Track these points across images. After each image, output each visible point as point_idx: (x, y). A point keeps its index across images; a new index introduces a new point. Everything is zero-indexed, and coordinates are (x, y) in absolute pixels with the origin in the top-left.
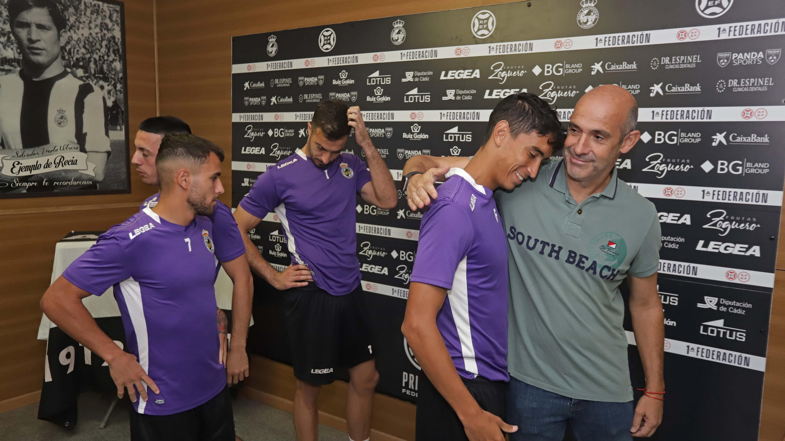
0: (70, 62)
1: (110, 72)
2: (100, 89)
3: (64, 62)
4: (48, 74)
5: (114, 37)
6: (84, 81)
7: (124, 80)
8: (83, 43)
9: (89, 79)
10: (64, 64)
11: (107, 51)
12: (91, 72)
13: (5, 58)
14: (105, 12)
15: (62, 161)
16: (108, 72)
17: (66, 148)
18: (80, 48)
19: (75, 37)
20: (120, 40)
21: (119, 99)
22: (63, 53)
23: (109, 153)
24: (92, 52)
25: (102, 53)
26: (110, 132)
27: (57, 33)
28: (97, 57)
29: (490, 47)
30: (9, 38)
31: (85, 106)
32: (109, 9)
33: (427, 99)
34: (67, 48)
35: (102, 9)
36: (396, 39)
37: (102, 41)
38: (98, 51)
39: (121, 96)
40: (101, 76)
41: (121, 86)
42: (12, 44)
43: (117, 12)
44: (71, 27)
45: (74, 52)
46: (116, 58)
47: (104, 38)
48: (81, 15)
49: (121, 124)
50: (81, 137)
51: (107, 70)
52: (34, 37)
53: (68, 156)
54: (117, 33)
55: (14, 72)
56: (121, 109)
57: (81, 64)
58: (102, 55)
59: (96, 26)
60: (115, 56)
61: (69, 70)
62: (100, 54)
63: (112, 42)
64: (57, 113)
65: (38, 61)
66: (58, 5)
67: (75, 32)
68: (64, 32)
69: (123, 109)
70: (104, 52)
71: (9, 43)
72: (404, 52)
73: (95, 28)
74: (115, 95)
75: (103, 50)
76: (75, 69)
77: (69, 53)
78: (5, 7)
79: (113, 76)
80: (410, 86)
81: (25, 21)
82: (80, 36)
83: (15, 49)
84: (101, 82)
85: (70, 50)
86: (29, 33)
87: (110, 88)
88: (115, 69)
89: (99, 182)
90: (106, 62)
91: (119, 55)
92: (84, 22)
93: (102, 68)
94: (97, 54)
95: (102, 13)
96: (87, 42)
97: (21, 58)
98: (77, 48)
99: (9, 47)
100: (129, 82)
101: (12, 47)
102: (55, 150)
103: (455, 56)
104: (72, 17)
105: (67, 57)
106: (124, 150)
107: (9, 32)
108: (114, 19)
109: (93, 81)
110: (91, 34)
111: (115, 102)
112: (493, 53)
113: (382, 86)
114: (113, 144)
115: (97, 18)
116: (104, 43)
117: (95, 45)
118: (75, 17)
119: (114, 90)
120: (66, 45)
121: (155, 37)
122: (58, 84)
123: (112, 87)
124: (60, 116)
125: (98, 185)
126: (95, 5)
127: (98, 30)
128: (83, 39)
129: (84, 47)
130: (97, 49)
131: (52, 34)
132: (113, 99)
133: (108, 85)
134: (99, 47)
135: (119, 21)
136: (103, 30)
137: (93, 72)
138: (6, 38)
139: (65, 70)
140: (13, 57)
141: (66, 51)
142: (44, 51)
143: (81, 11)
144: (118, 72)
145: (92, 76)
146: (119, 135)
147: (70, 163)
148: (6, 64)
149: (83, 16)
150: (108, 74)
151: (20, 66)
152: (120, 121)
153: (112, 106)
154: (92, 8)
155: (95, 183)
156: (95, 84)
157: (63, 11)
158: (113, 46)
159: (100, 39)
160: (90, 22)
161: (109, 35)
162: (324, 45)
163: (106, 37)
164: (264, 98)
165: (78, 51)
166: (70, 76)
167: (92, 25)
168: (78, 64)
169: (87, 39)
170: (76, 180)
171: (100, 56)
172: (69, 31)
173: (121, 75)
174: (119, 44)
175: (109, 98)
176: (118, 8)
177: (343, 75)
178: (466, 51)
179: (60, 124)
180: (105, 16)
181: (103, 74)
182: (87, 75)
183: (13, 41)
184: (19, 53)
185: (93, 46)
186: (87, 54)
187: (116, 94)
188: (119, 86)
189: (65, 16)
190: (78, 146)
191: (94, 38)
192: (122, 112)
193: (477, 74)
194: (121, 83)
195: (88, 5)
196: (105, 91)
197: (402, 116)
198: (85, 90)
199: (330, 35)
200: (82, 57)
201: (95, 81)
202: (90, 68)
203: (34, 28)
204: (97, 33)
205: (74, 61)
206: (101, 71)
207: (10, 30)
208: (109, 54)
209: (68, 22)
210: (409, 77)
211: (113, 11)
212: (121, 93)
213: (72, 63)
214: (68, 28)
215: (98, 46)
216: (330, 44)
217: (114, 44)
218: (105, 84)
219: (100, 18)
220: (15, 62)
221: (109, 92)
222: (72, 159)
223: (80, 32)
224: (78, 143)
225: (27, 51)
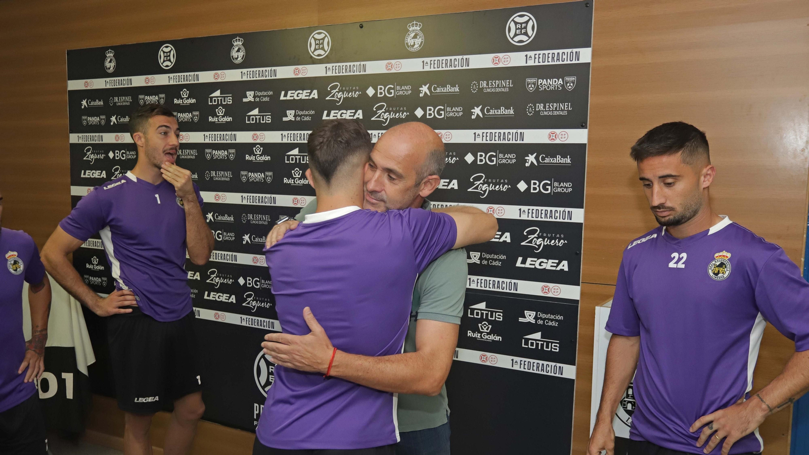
29: (326, 67)
33: (268, 119)
36: (236, 57)
72: (245, 70)
80: (251, 106)
103: (293, 76)
112: (329, 74)
113: (224, 106)
162: (164, 61)
164: (103, 117)
177: (185, 93)
178: (304, 71)
193: (315, 94)
197: (244, 137)
199: (170, 52)
210: (250, 96)
216: (170, 60)
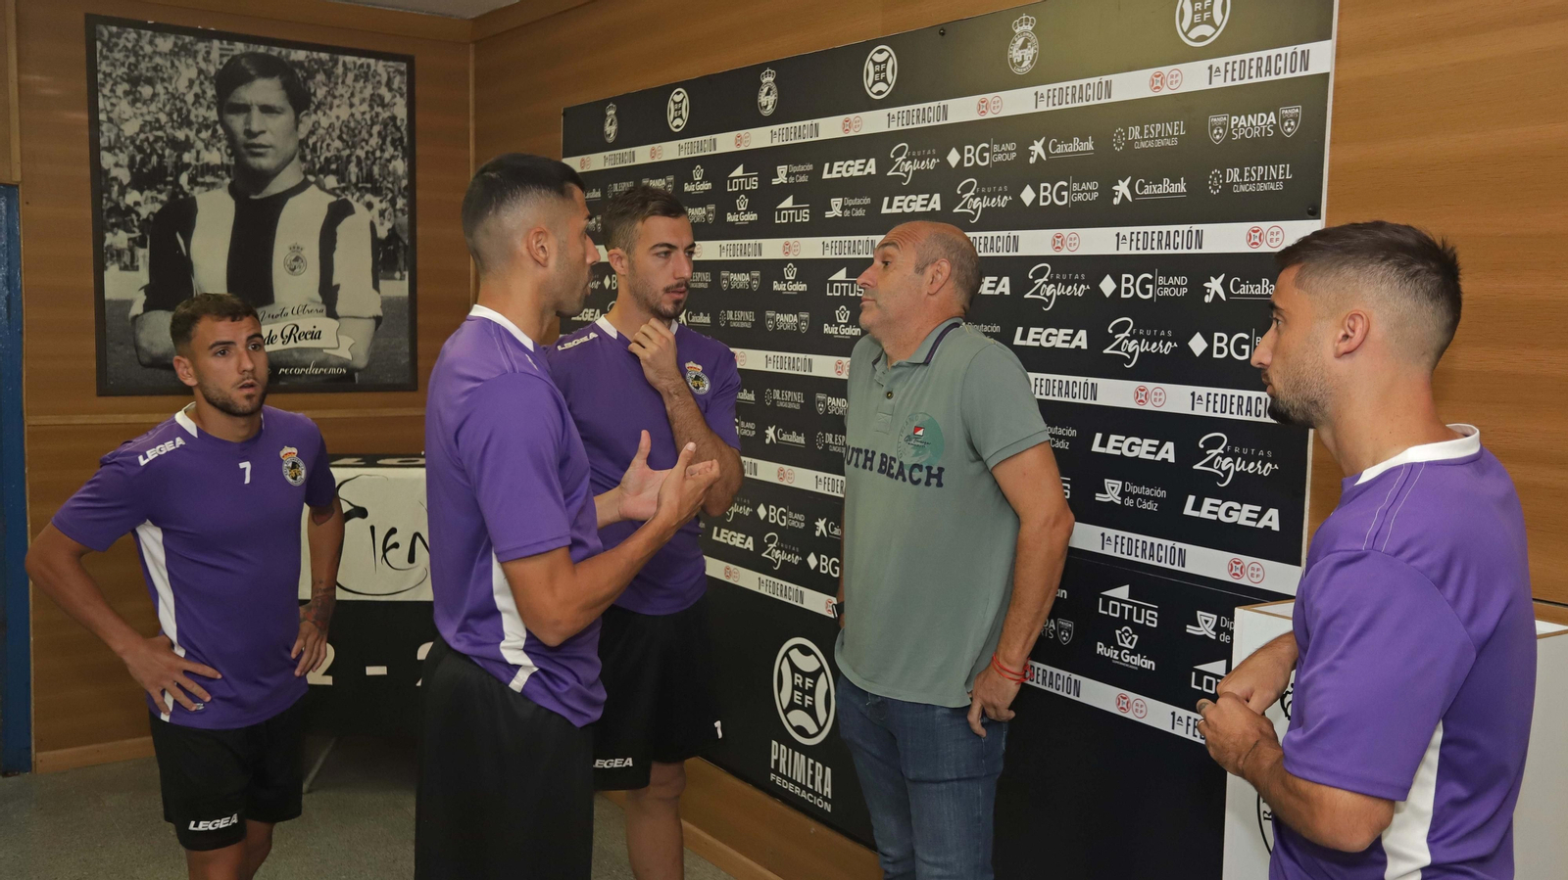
0: (314, 165)
1: (384, 179)
2: (365, 209)
3: (304, 166)
4: (276, 187)
5: (393, 118)
6: (338, 196)
7: (411, 192)
8: (337, 132)
9: (346, 193)
10: (303, 169)
11: (380, 142)
12: (350, 181)
13: (207, 164)
14: (380, 75)
15: (295, 334)
16: (381, 179)
17: (303, 310)
18: (333, 140)
19: (325, 122)
20: (406, 122)
21: (399, 225)
22: (303, 151)
23: (378, 320)
24: (354, 146)
25: (371, 146)
26: (382, 283)
27: (293, 117)
28: (361, 153)
30: (215, 131)
31: (338, 238)
32: (386, 70)
33: (805, 216)
34: (311, 142)
35: (375, 71)
36: (765, 104)
37: (371, 126)
38: (363, 144)
39: (404, 219)
40: (369, 185)
41: (405, 201)
42: (220, 141)
43: (401, 73)
44: (318, 107)
45: (321, 148)
46: (396, 153)
47: (376, 120)
48: (336, 84)
49: (402, 268)
50: (329, 293)
51: (380, 175)
52: (255, 127)
53: (306, 324)
54: (401, 111)
55: (221, 187)
56: (404, 243)
57: (334, 166)
58: (371, 150)
59: (363, 101)
60: (396, 149)
61: (311, 178)
62: (367, 148)
63: (389, 127)
64: (289, 251)
65: (260, 167)
66: (297, 71)
67: (325, 114)
68: (307, 114)
69: (407, 242)
70: (374, 145)
71: (215, 140)
73: (361, 104)
74: (393, 218)
75: (374, 141)
76: (322, 176)
77: (314, 150)
78: (211, 83)
79: (390, 186)
80: (783, 191)
81: (241, 102)
82: (334, 120)
83: (223, 148)
84: (368, 197)
85: (315, 144)
86: (248, 122)
87: (384, 205)
88: (394, 173)
89: (359, 370)
90: (378, 161)
91: (403, 148)
92: (342, 96)
93: (370, 173)
94: (362, 148)
95: (374, 77)
96: (345, 130)
97: (233, 163)
98: (328, 141)
99: (213, 146)
100: (419, 194)
101: (219, 145)
102: (283, 314)
104: (320, 88)
105: (309, 158)
106: (406, 315)
107: (215, 122)
108: (395, 86)
109: (353, 195)
110: (352, 115)
111: (392, 232)
113: (748, 194)
114: (387, 304)
115: (365, 87)
116: (376, 129)
117: (360, 132)
118: (325, 89)
119: (391, 210)
120: (308, 137)
121: (472, 113)
122: (292, 203)
123: (388, 205)
124: (293, 258)
125: (356, 375)
126: (362, 66)
127: (365, 107)
128: (337, 124)
129: (340, 138)
130: (363, 140)
131: (284, 120)
132: (388, 225)
133: (381, 201)
134: (366, 137)
135: (405, 89)
136: (375, 106)
137: (354, 179)
138: (210, 132)
139: (306, 179)
140: (218, 162)
141: (308, 146)
142: (270, 150)
143: (337, 77)
144: (399, 177)
145: (352, 187)
146: (397, 287)
147: (309, 336)
148: (208, 174)
149: (340, 86)
150: (381, 183)
151: (230, 177)
152: (401, 263)
153: (387, 237)
154: (356, 72)
155: (352, 371)
156: (358, 201)
157: (305, 80)
158: (392, 133)
159: (369, 122)
160: (352, 95)
161: (385, 114)
163: (380, 118)
164: (600, 218)
165: (328, 145)
166: (313, 188)
167: (356, 100)
168: (329, 167)
169: (346, 124)
170: (315, 366)
171: (367, 153)
172: (315, 112)
173: (404, 183)
174: (403, 129)
175: (382, 224)
176: (403, 67)
177: (698, 173)
179: (293, 270)
180: (379, 82)
181: (371, 183)
182: (343, 185)
183: (222, 136)
184: (230, 156)
185: (355, 136)
186: (344, 149)
187: (395, 216)
188: (400, 203)
189: (309, 89)
190: (324, 307)
191: (358, 122)
192: (405, 247)
193: (871, 167)
194: (404, 197)
195: (349, 66)
196: (375, 212)
198: (339, 212)
200: (335, 156)
201: (358, 194)
202: (349, 173)
203: (256, 113)
204: (364, 113)
205: (320, 163)
206: (369, 177)
207: (217, 119)
208: (384, 147)
209: (313, 98)
210: (782, 175)
211: (394, 72)
212: (404, 215)
213: (318, 166)
214: (313, 107)
215: (365, 134)
216: (681, 117)
217: (393, 130)
218: (375, 200)
219: (370, 87)
220: (222, 170)
221: (382, 213)
222: (312, 329)
223: (335, 111)
224: (323, 302)
225: (243, 150)
